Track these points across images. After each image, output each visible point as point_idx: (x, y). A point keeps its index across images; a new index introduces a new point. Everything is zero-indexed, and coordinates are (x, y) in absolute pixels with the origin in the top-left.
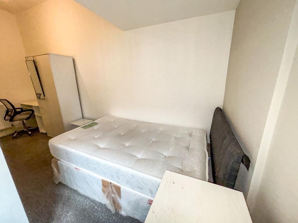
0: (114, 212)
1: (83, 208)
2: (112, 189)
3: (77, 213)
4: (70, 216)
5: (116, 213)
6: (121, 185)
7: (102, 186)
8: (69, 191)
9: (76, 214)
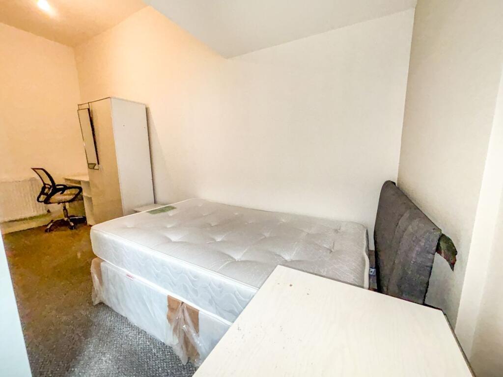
0: (184, 362)
1: (131, 349)
2: (184, 314)
3: (119, 357)
4: (106, 362)
5: (189, 365)
6: (200, 307)
7: (167, 309)
8: (112, 318)
9: (117, 358)
